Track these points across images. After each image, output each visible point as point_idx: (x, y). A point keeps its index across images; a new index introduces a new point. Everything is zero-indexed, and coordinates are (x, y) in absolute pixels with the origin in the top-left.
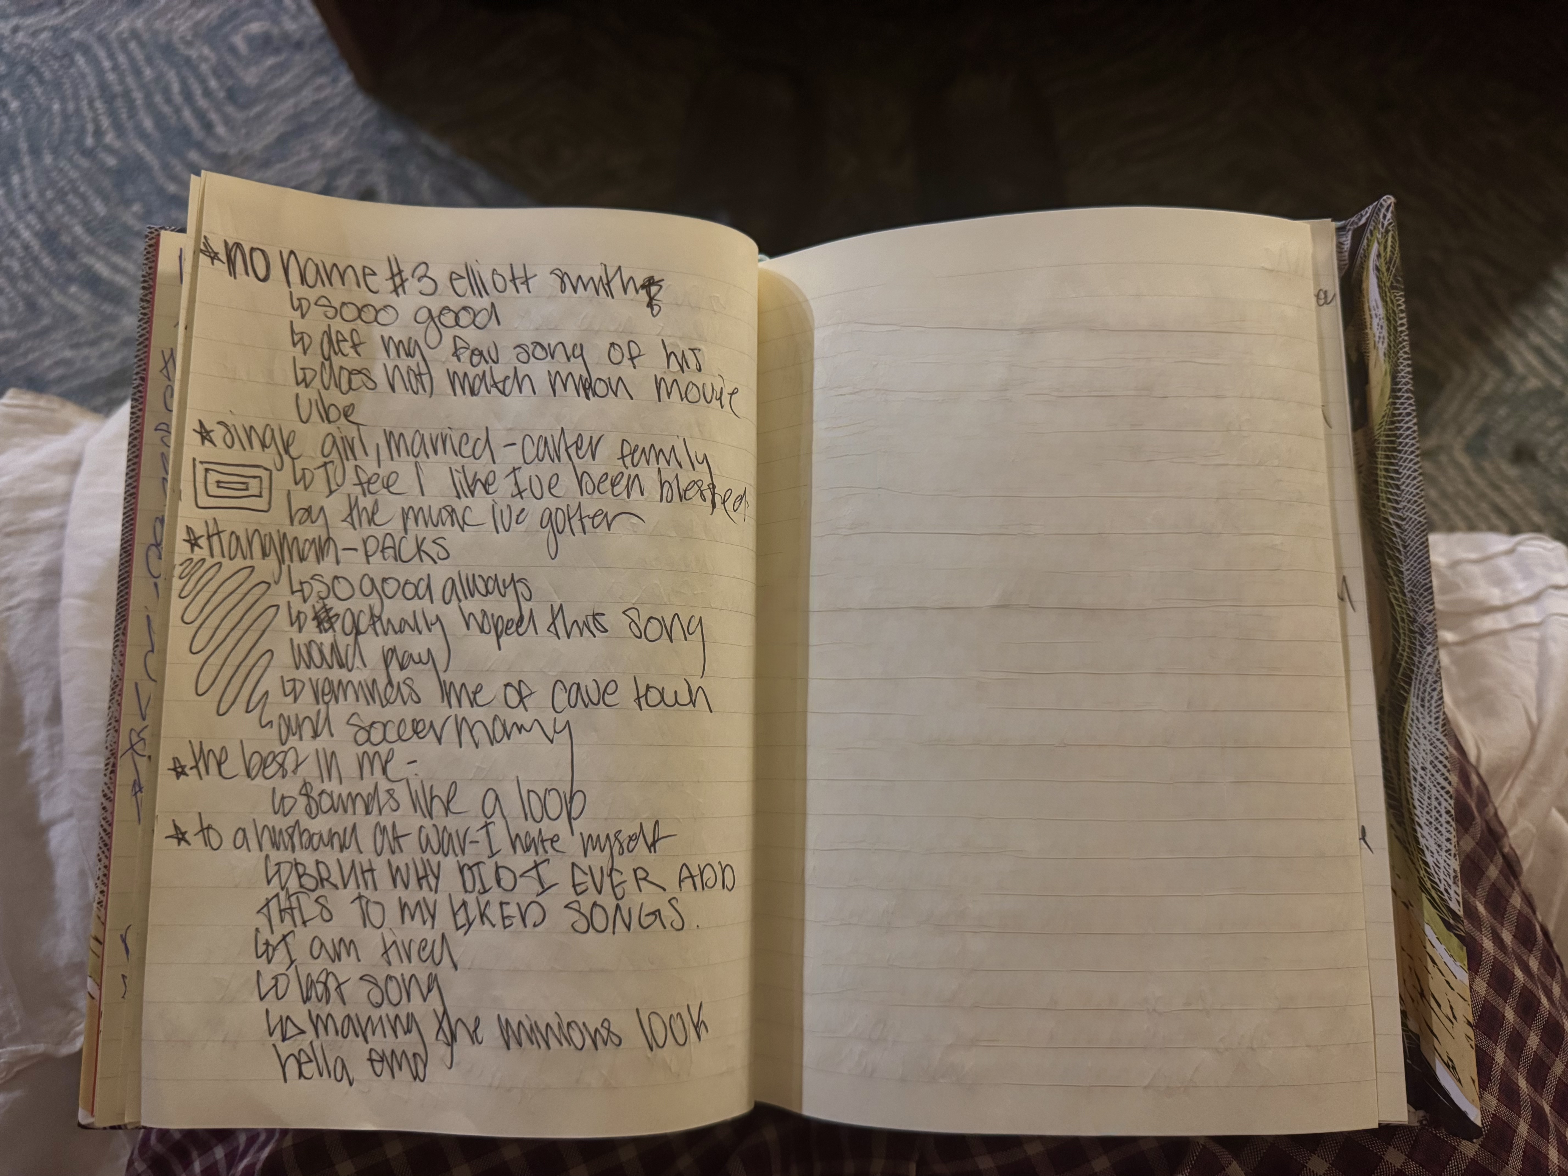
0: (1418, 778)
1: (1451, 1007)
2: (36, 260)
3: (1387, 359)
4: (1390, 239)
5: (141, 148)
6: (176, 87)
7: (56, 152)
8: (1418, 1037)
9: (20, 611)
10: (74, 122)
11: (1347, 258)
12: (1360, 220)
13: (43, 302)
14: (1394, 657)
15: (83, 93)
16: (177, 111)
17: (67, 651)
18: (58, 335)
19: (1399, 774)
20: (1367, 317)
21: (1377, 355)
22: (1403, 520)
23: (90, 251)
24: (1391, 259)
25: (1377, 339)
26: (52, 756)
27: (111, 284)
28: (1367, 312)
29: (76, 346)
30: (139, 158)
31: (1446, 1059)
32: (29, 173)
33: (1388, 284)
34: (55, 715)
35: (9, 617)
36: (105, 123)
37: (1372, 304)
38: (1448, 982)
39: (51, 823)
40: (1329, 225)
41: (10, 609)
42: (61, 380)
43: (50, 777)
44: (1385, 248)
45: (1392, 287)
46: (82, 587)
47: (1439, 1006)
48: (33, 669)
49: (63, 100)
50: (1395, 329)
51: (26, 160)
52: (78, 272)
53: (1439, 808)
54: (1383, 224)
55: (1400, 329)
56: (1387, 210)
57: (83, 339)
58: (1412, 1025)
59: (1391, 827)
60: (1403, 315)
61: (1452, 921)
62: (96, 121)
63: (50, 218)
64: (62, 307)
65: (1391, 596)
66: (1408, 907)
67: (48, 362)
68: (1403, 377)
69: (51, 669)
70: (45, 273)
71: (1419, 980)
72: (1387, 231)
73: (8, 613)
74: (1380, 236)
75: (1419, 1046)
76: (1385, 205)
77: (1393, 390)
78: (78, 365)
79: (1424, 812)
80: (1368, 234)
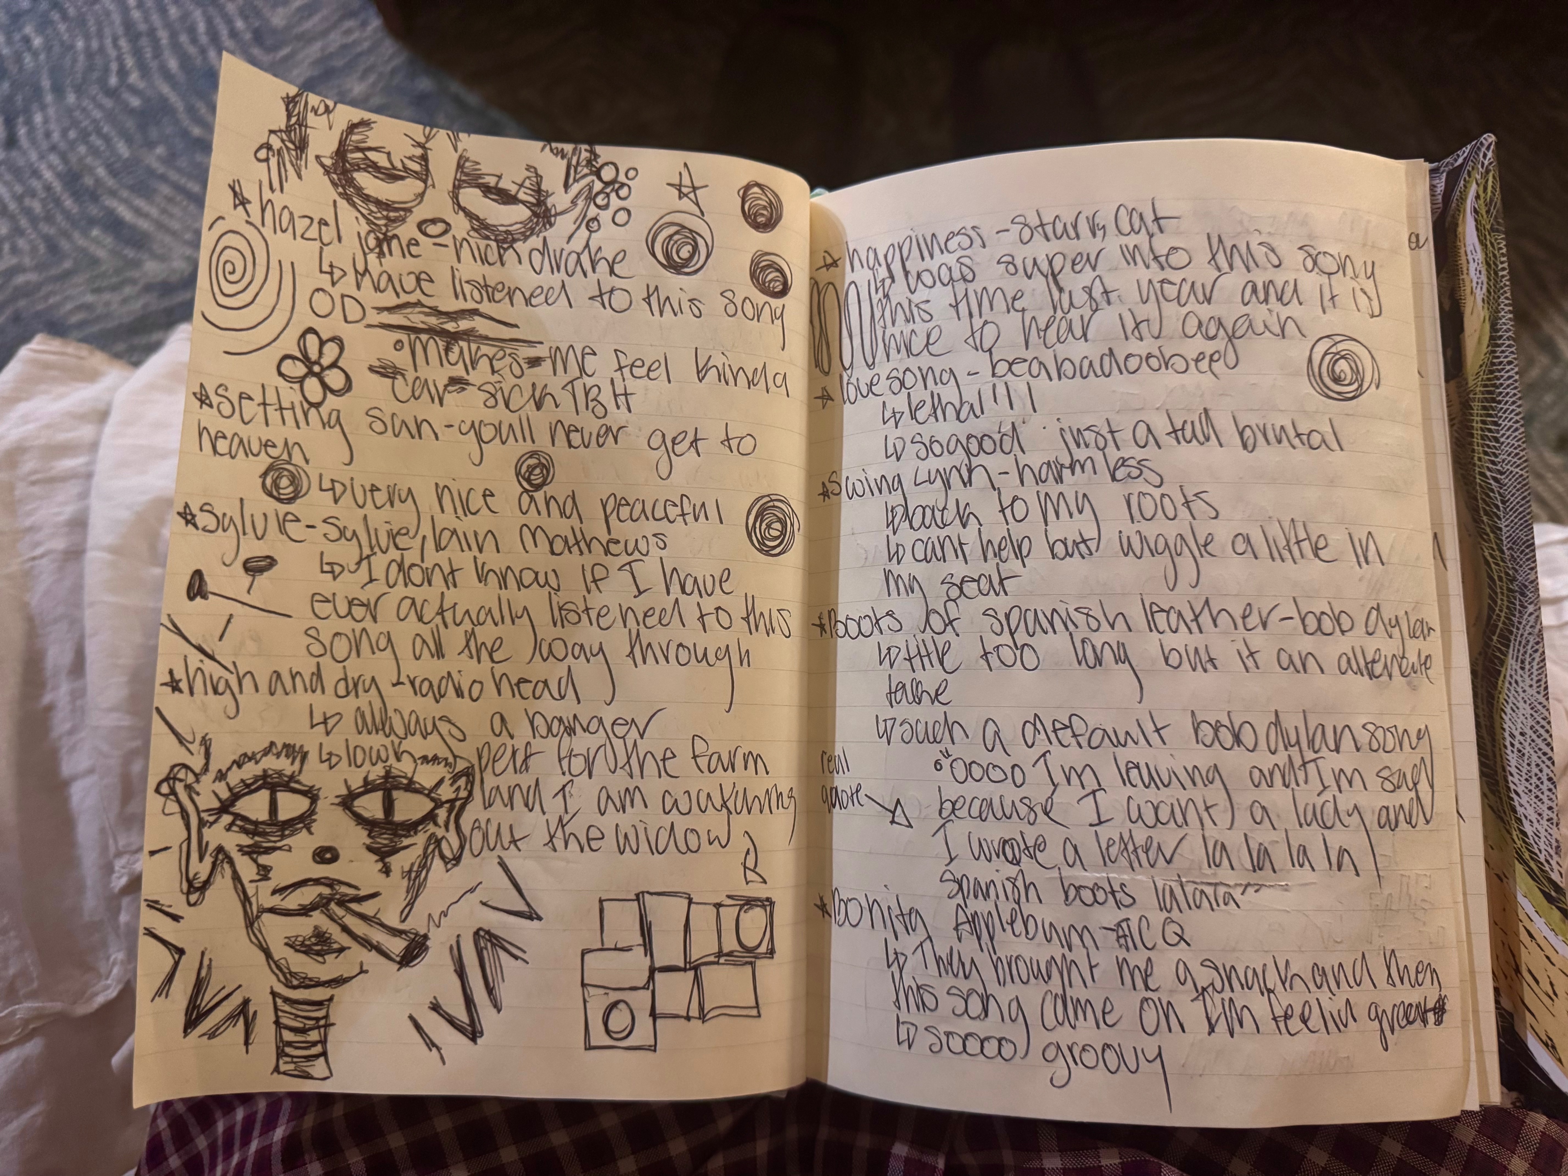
0: (1517, 745)
1: (1552, 984)
2: (58, 202)
3: (1486, 306)
4: (1491, 179)
5: (165, 89)
6: (201, 27)
7: (79, 90)
8: (1511, 1015)
9: (44, 561)
10: (99, 61)
11: (1440, 201)
12: (1456, 160)
13: (65, 245)
14: (1490, 617)
15: (107, 31)
16: (203, 51)
17: (92, 604)
18: (79, 279)
19: (1494, 740)
20: (1463, 260)
21: (1475, 301)
22: (1502, 473)
23: (113, 193)
24: (1491, 200)
25: (1474, 284)
26: (73, 711)
27: (133, 228)
28: (1463, 258)
29: (97, 291)
30: (164, 100)
31: (1544, 1038)
32: (51, 111)
33: (1488, 227)
34: (78, 667)
35: (32, 567)
36: (130, 62)
37: (1469, 248)
38: (1548, 958)
39: (74, 778)
40: (1422, 166)
41: (34, 559)
42: (81, 325)
43: (71, 732)
44: (1485, 189)
45: (1493, 229)
46: (109, 540)
47: (1537, 982)
48: (56, 621)
49: (87, 38)
50: (1496, 273)
51: (49, 98)
52: (101, 214)
53: (1540, 775)
54: (1483, 164)
55: (1501, 273)
56: (1488, 148)
57: (105, 283)
58: (1506, 1003)
59: (1484, 795)
60: (1505, 259)
61: (1553, 893)
62: (120, 59)
63: (73, 159)
64: (83, 251)
65: (1486, 554)
66: (1501, 880)
67: (69, 306)
68: (1505, 324)
69: (75, 622)
70: (67, 214)
71: (1514, 956)
72: (1488, 171)
73: (30, 564)
74: (1478, 177)
75: (1512, 1026)
76: (1486, 144)
77: (1492, 338)
78: (100, 310)
79: (1523, 779)
80: (1466, 175)
